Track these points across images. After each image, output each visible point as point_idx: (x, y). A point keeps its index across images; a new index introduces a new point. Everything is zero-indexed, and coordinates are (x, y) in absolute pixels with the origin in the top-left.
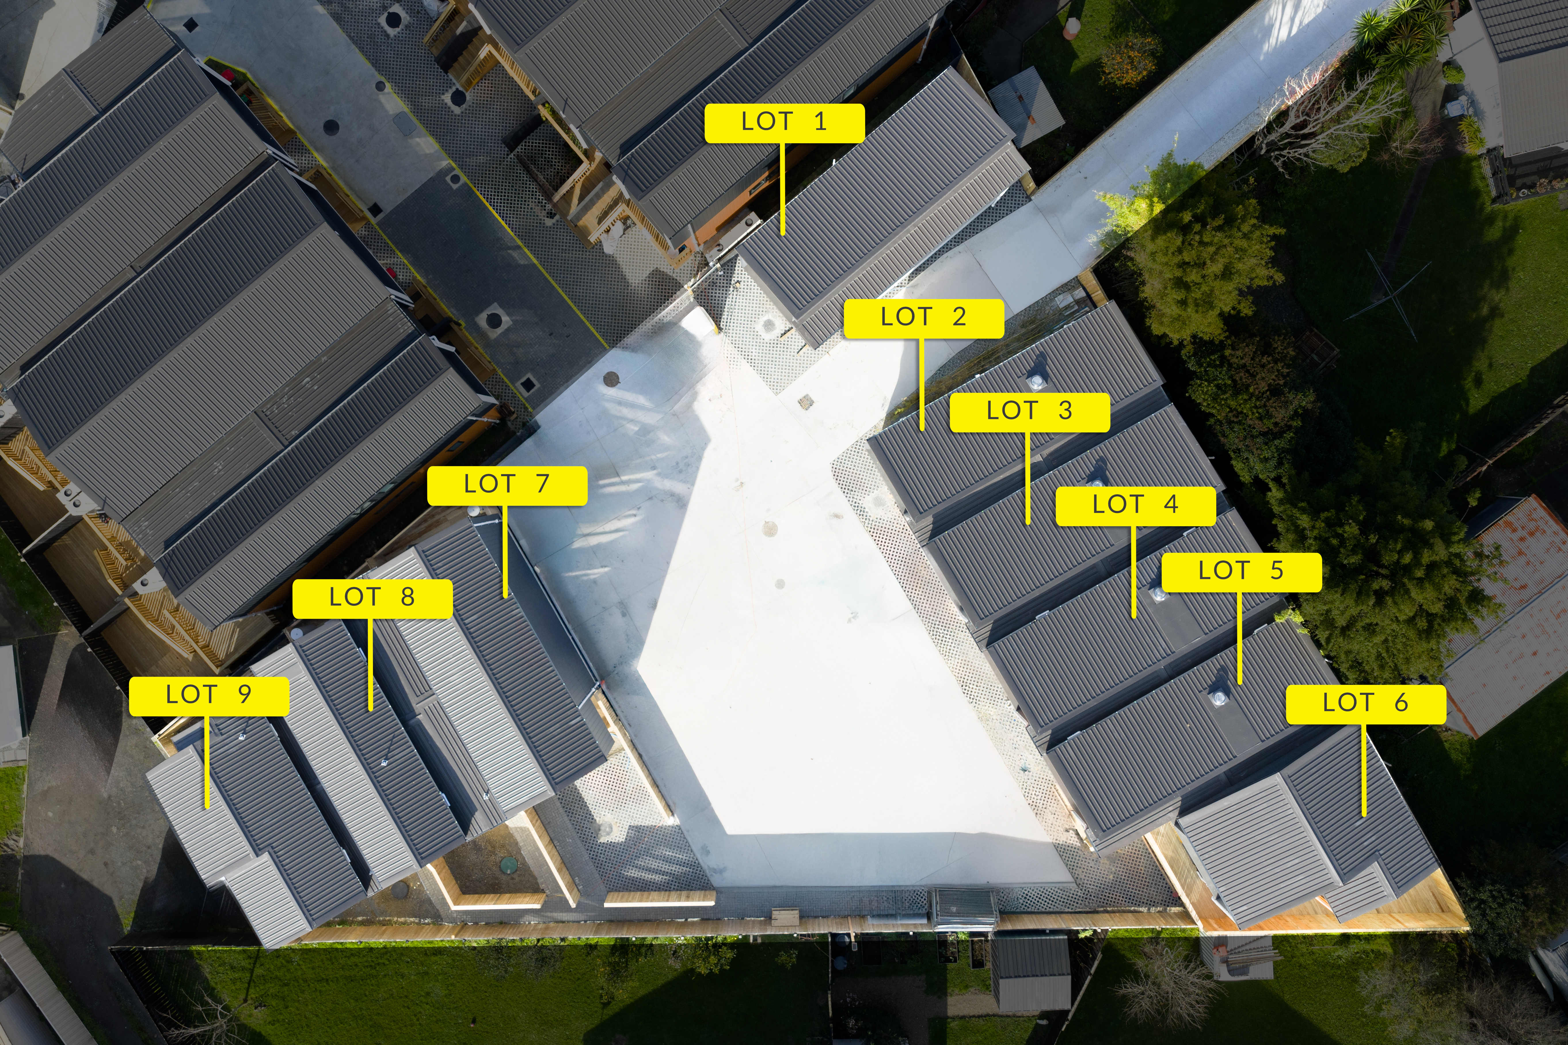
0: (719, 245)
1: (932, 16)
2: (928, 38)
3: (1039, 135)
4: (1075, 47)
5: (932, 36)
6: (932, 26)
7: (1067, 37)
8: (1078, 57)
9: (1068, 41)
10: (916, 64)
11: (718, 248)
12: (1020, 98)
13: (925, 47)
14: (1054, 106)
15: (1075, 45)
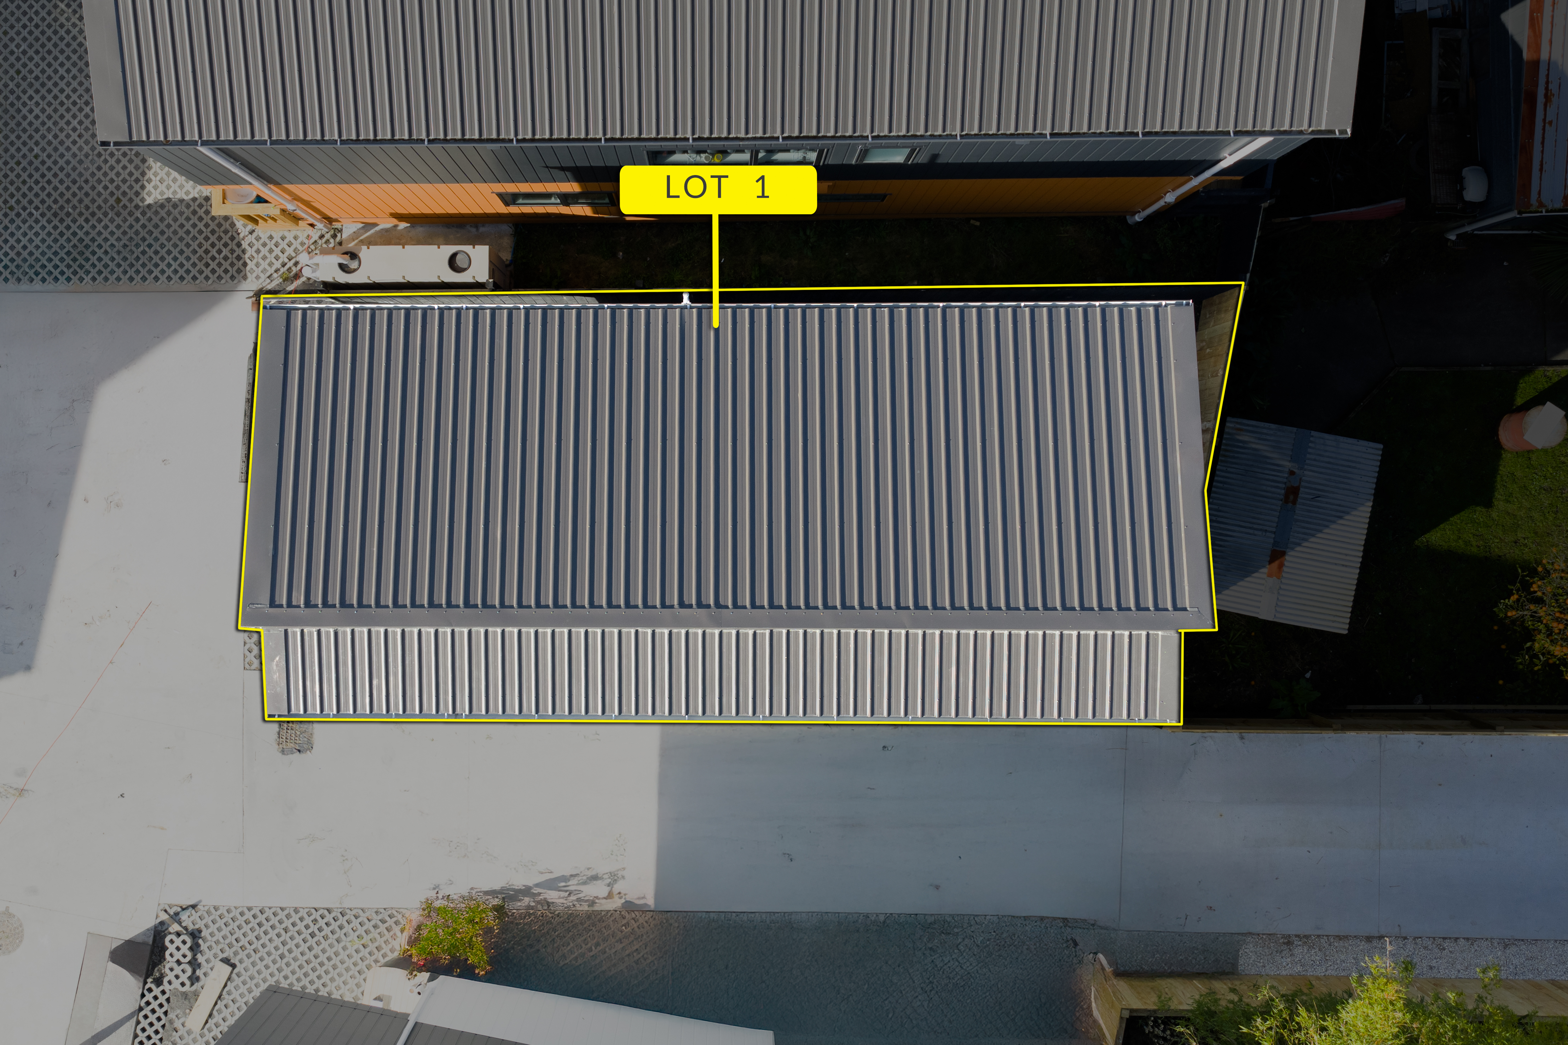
0: (353, 256)
1: (1254, 134)
2: (1195, 182)
3: (1265, 613)
4: (1503, 470)
5: (1207, 189)
6: (1228, 161)
7: (1506, 435)
8: (1488, 504)
9: (1498, 446)
10: (1122, 219)
11: (345, 260)
12: (1292, 494)
13: (1170, 198)
14: (1352, 575)
15: (1507, 466)
